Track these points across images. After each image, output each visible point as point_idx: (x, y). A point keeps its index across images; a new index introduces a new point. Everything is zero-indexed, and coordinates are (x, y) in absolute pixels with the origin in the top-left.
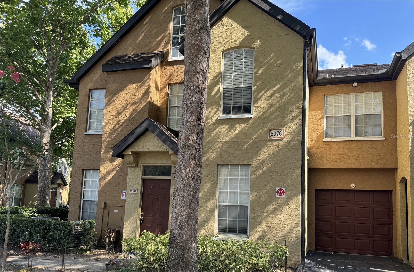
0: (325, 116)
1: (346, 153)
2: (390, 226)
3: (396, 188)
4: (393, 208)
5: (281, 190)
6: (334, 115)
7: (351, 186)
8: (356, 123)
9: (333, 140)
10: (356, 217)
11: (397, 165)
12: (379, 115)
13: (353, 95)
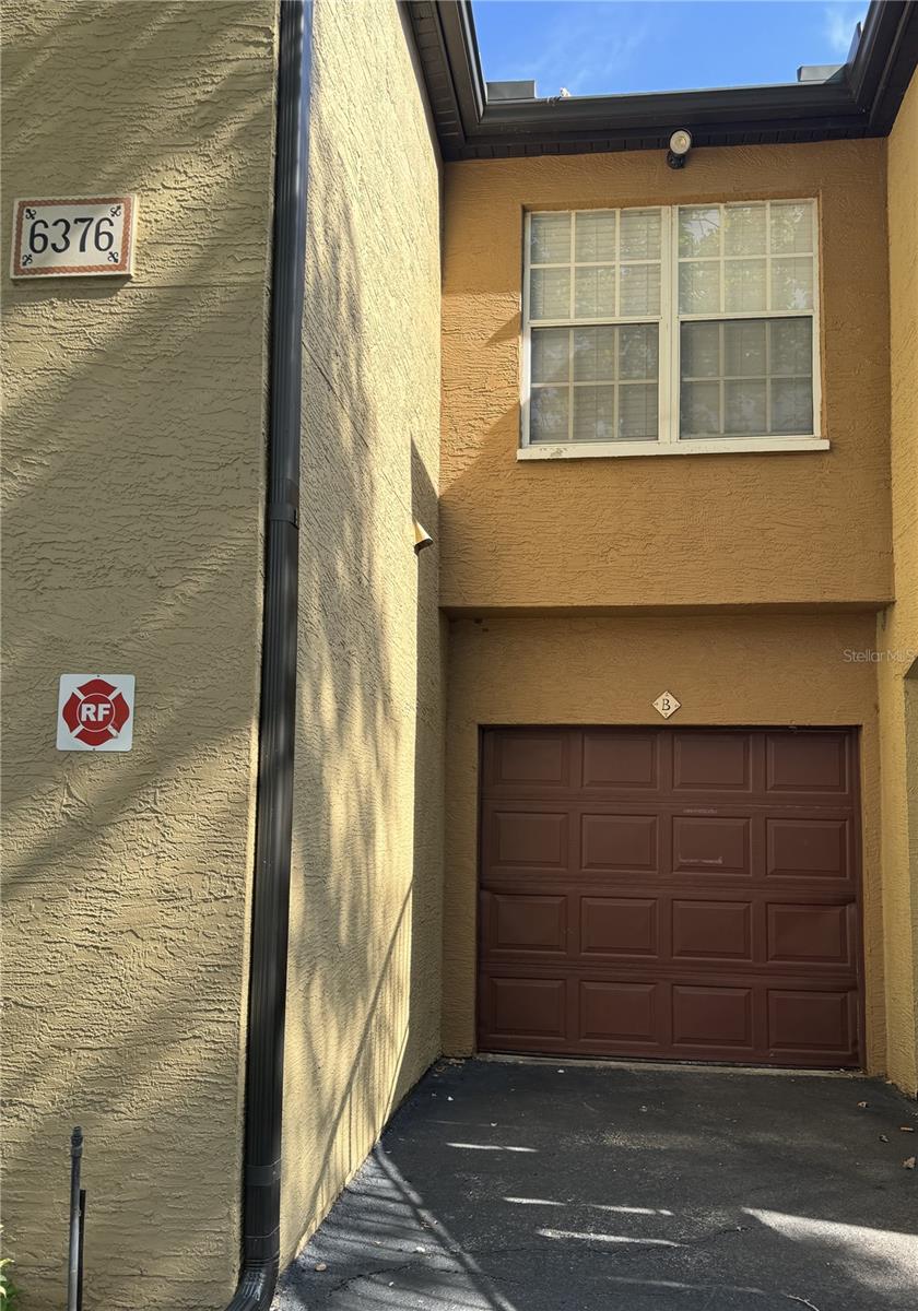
0: (529, 323)
1: (632, 525)
2: (850, 910)
3: (882, 715)
4: (865, 818)
5: (97, 691)
6: (573, 321)
7: (659, 705)
8: (685, 367)
9: (565, 455)
10: (683, 868)
11: (890, 587)
12: (801, 323)
13: (669, 214)
